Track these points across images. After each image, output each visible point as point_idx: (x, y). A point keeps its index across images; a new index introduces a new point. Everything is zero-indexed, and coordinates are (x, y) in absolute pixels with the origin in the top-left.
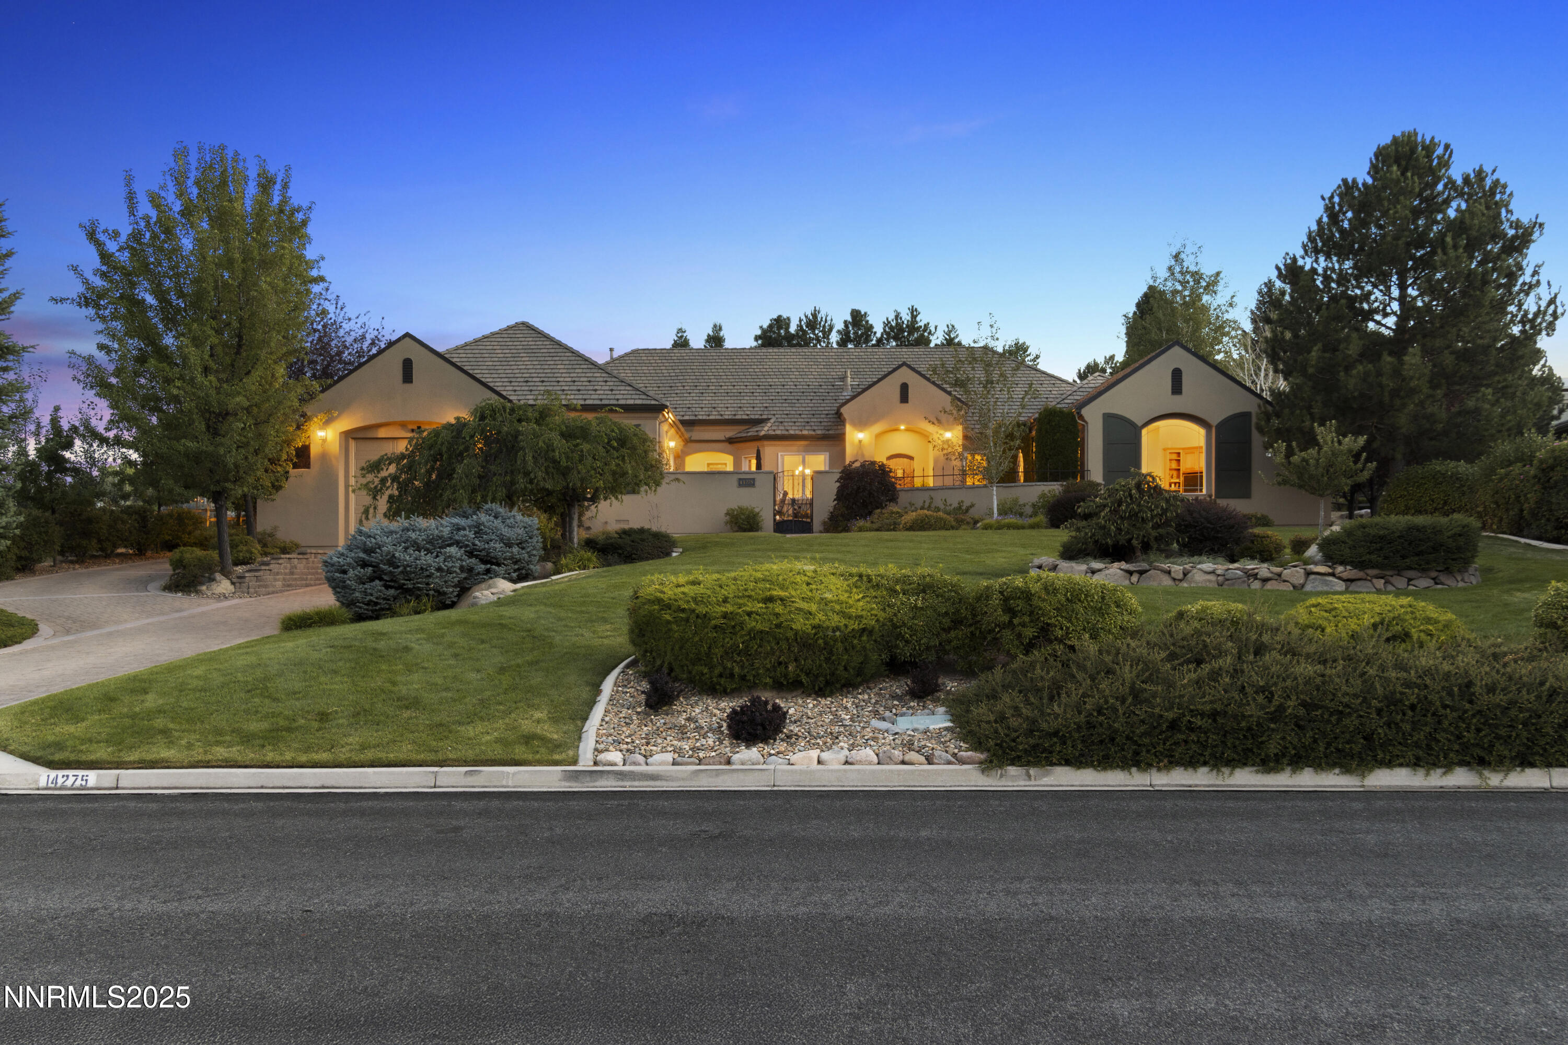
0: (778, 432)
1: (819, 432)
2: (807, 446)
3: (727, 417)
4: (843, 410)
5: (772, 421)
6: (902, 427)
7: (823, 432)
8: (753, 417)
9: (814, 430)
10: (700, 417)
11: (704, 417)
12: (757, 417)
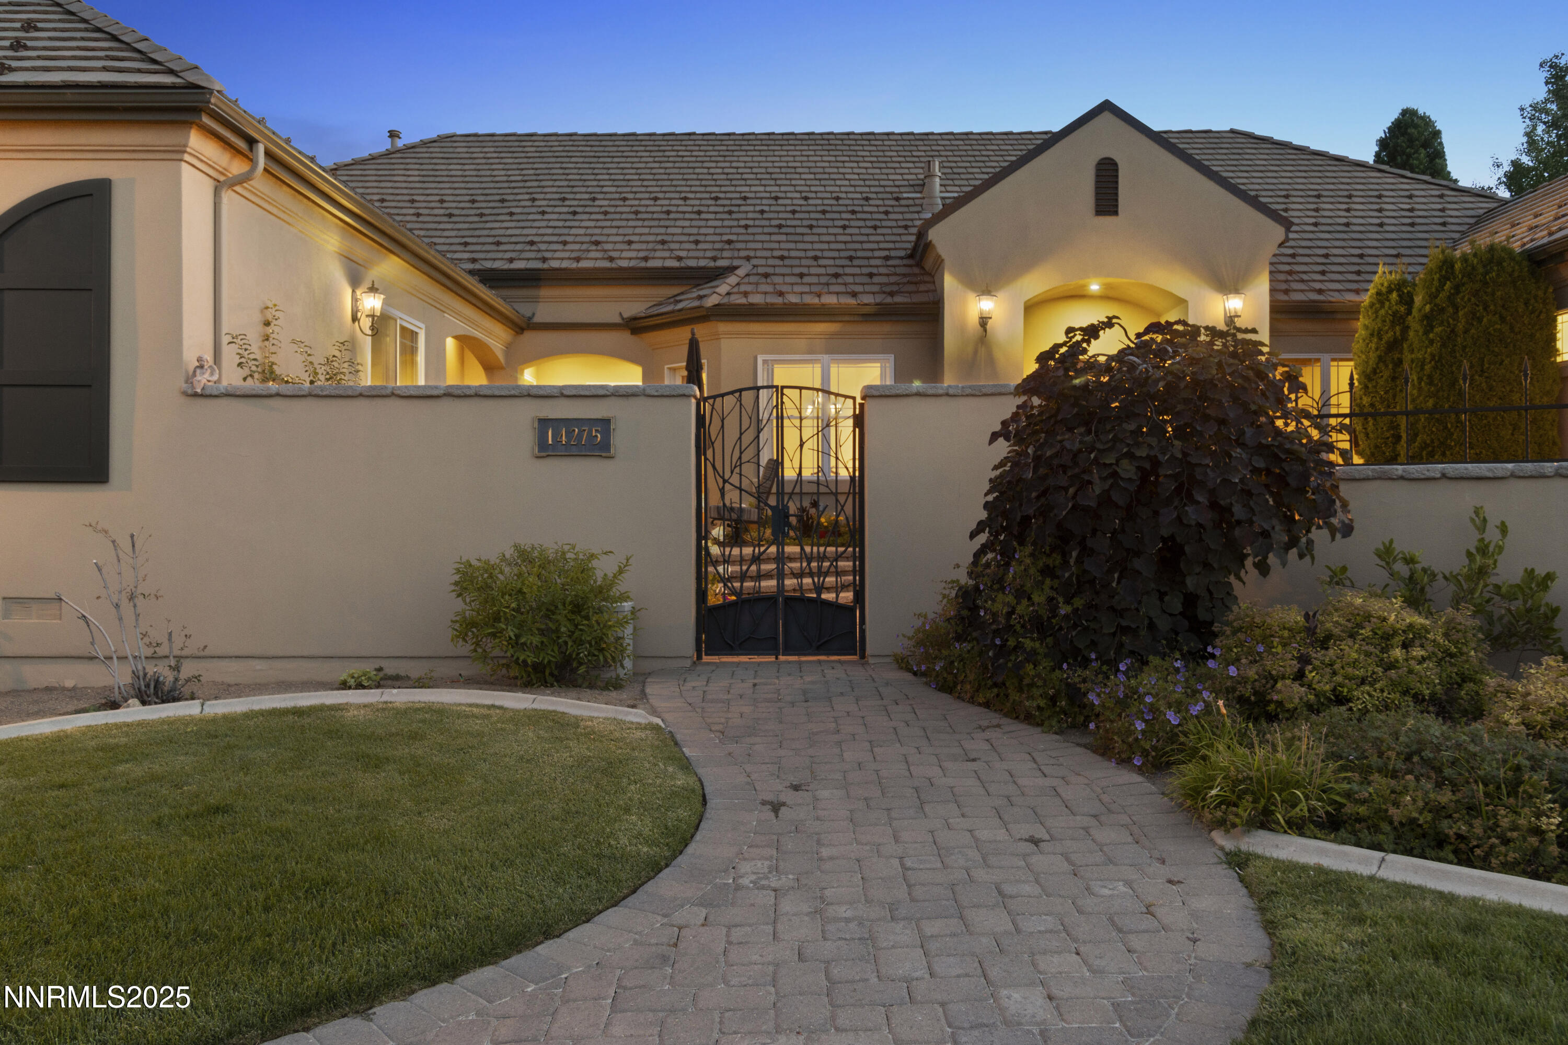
0: (756, 299)
1: (868, 299)
2: (833, 336)
3: (624, 264)
4: (933, 235)
5: (741, 272)
6: (1095, 287)
7: (879, 298)
8: (692, 263)
9: (854, 295)
10: (555, 264)
11: (565, 264)
12: (702, 263)
